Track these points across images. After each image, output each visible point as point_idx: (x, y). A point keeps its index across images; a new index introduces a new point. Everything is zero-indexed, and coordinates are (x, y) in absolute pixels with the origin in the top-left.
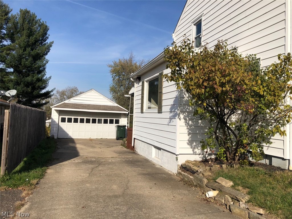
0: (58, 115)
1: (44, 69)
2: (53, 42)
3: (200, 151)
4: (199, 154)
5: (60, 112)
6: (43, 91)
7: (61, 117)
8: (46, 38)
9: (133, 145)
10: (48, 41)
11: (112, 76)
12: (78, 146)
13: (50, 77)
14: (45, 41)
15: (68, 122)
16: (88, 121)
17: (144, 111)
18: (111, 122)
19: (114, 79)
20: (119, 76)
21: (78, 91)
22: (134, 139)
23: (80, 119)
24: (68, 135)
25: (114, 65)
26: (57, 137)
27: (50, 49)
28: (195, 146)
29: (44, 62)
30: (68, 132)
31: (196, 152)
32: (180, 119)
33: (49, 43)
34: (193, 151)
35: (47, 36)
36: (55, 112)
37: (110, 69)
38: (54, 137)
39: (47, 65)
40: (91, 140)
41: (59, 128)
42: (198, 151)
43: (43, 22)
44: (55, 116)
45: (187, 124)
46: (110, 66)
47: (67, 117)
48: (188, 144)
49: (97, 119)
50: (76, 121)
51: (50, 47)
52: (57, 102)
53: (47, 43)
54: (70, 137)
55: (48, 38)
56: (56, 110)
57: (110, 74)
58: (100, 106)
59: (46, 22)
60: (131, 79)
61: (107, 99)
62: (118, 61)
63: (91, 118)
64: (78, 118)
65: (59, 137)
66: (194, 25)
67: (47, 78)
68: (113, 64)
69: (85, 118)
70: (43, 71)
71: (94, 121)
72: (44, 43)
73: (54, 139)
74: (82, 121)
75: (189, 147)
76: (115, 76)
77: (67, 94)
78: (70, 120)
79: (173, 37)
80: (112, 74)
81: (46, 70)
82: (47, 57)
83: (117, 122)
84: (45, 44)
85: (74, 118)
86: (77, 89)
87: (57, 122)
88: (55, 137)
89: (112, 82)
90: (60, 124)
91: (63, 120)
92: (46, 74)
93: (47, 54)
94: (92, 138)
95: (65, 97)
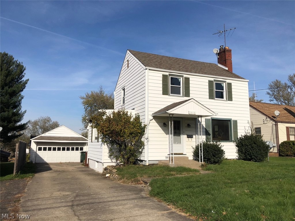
0: (36, 146)
1: (20, 104)
2: (29, 79)
3: (115, 160)
4: (115, 162)
5: (37, 143)
6: (19, 124)
7: (38, 147)
8: (22, 76)
9: (87, 163)
10: (24, 79)
11: (84, 107)
12: (51, 166)
13: (25, 111)
14: (21, 79)
15: (44, 150)
16: (59, 149)
17: (93, 141)
18: (77, 149)
19: (86, 110)
20: (91, 107)
21: (51, 121)
22: (89, 159)
23: (53, 148)
24: (43, 160)
25: (87, 97)
26: (35, 162)
27: (26, 86)
28: (113, 158)
29: (20, 98)
30: (43, 158)
31: (113, 161)
32: (104, 145)
33: (25, 80)
34: (111, 160)
35: (23, 74)
36: (34, 143)
37: (82, 100)
38: (32, 162)
39: (22, 100)
40: (61, 163)
41: (37, 155)
42: (114, 161)
43: (20, 62)
44: (34, 146)
45: (108, 147)
46: (83, 98)
47: (43, 147)
48: (109, 157)
49: (66, 147)
50: (50, 149)
51: (25, 84)
52: (29, 132)
53: (23, 81)
54: (45, 162)
55: (24, 76)
56: (34, 142)
57: (82, 105)
58: (68, 137)
59: (22, 62)
60: (87, 121)
61: (74, 132)
62: (90, 93)
63: (61, 147)
64: (51, 147)
65: (36, 162)
66: (123, 90)
67: (22, 112)
68: (85, 96)
69: (57, 147)
70: (19, 106)
71: (64, 149)
72: (20, 80)
73: (32, 163)
74: (54, 149)
75: (109, 158)
76: (87, 107)
77: (39, 124)
78: (45, 149)
79: (114, 94)
80: (84, 106)
81: (22, 105)
82: (22, 93)
83: (82, 149)
84: (21, 82)
85: (48, 148)
86: (50, 119)
87: (35, 151)
88: (34, 162)
89: (85, 113)
90: (37, 152)
91: (40, 149)
92: (21, 109)
93: (22, 90)
94: (62, 162)
95: (37, 127)
